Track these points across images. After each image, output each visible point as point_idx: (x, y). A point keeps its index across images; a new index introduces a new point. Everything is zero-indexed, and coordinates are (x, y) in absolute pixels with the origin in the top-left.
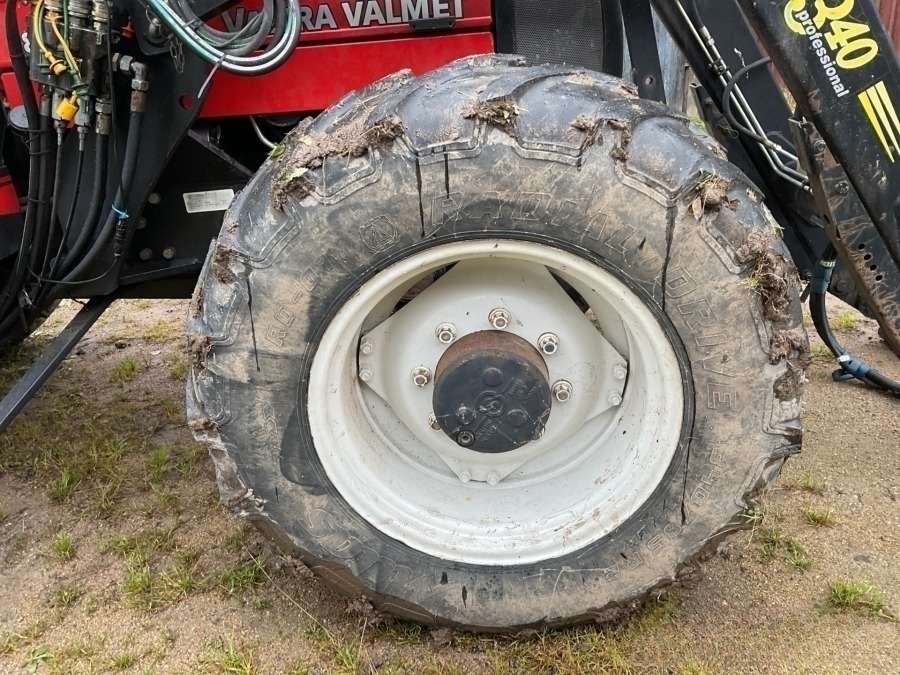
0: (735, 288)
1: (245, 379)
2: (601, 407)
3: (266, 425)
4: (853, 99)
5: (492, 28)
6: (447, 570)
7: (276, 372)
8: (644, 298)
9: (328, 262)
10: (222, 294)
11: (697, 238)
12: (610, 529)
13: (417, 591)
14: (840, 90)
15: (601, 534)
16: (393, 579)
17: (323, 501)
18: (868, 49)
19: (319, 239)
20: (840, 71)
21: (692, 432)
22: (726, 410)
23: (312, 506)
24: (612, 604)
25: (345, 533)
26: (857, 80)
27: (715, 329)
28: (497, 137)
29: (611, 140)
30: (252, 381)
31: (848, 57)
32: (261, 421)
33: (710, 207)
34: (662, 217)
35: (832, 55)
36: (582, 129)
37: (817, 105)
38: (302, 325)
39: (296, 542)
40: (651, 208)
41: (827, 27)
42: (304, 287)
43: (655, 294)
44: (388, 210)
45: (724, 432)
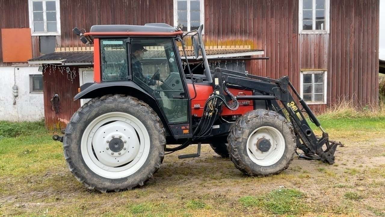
0: (288, 130)
1: (241, 141)
2: (274, 148)
3: (243, 147)
4: (296, 114)
5: (253, 105)
6: (261, 167)
7: (244, 141)
8: (281, 132)
9: (251, 128)
10: (240, 132)
11: (285, 126)
12: (278, 160)
13: (257, 169)
14: (294, 113)
15: (277, 161)
16: (255, 168)
17: (247, 157)
18: (296, 109)
19: (251, 126)
20: (294, 111)
21: (286, 147)
22: (289, 144)
23: (246, 158)
24: (279, 170)
25: (250, 162)
26: (296, 112)
27: (287, 135)
28: (267, 116)
29: (277, 117)
30: (242, 142)
31: (294, 109)
32: (242, 146)
33: (286, 123)
34: (282, 124)
35: (293, 109)
36: (274, 116)
37: (292, 114)
38: (248, 135)
39: (244, 163)
40: (281, 123)
41: (292, 106)
42: (248, 131)
43: (282, 131)
44: (257, 123)
45: (289, 146)
